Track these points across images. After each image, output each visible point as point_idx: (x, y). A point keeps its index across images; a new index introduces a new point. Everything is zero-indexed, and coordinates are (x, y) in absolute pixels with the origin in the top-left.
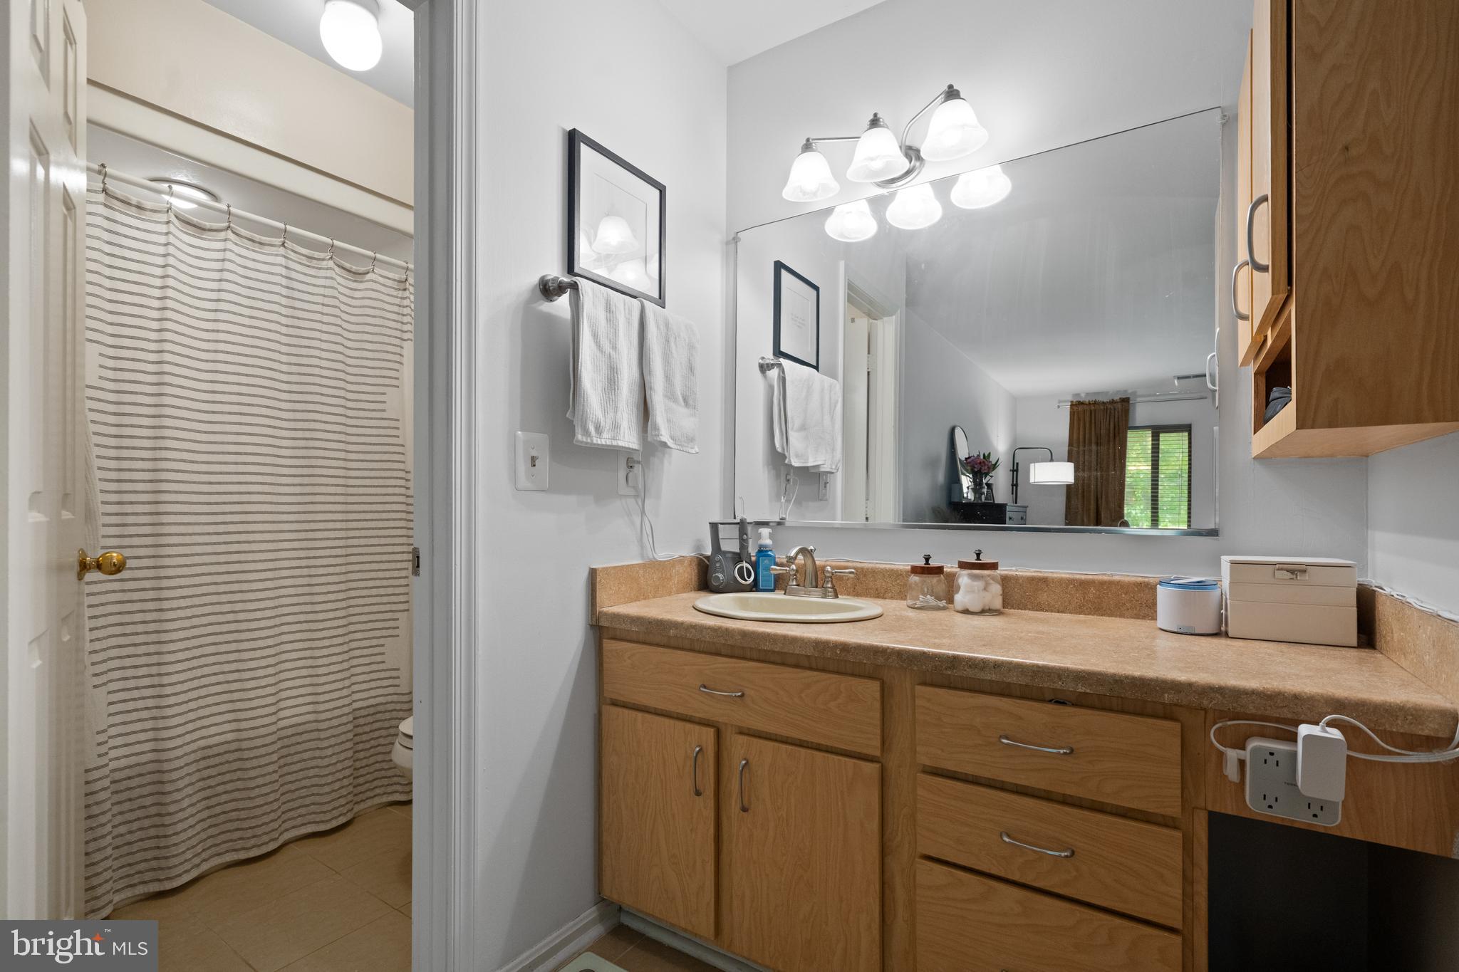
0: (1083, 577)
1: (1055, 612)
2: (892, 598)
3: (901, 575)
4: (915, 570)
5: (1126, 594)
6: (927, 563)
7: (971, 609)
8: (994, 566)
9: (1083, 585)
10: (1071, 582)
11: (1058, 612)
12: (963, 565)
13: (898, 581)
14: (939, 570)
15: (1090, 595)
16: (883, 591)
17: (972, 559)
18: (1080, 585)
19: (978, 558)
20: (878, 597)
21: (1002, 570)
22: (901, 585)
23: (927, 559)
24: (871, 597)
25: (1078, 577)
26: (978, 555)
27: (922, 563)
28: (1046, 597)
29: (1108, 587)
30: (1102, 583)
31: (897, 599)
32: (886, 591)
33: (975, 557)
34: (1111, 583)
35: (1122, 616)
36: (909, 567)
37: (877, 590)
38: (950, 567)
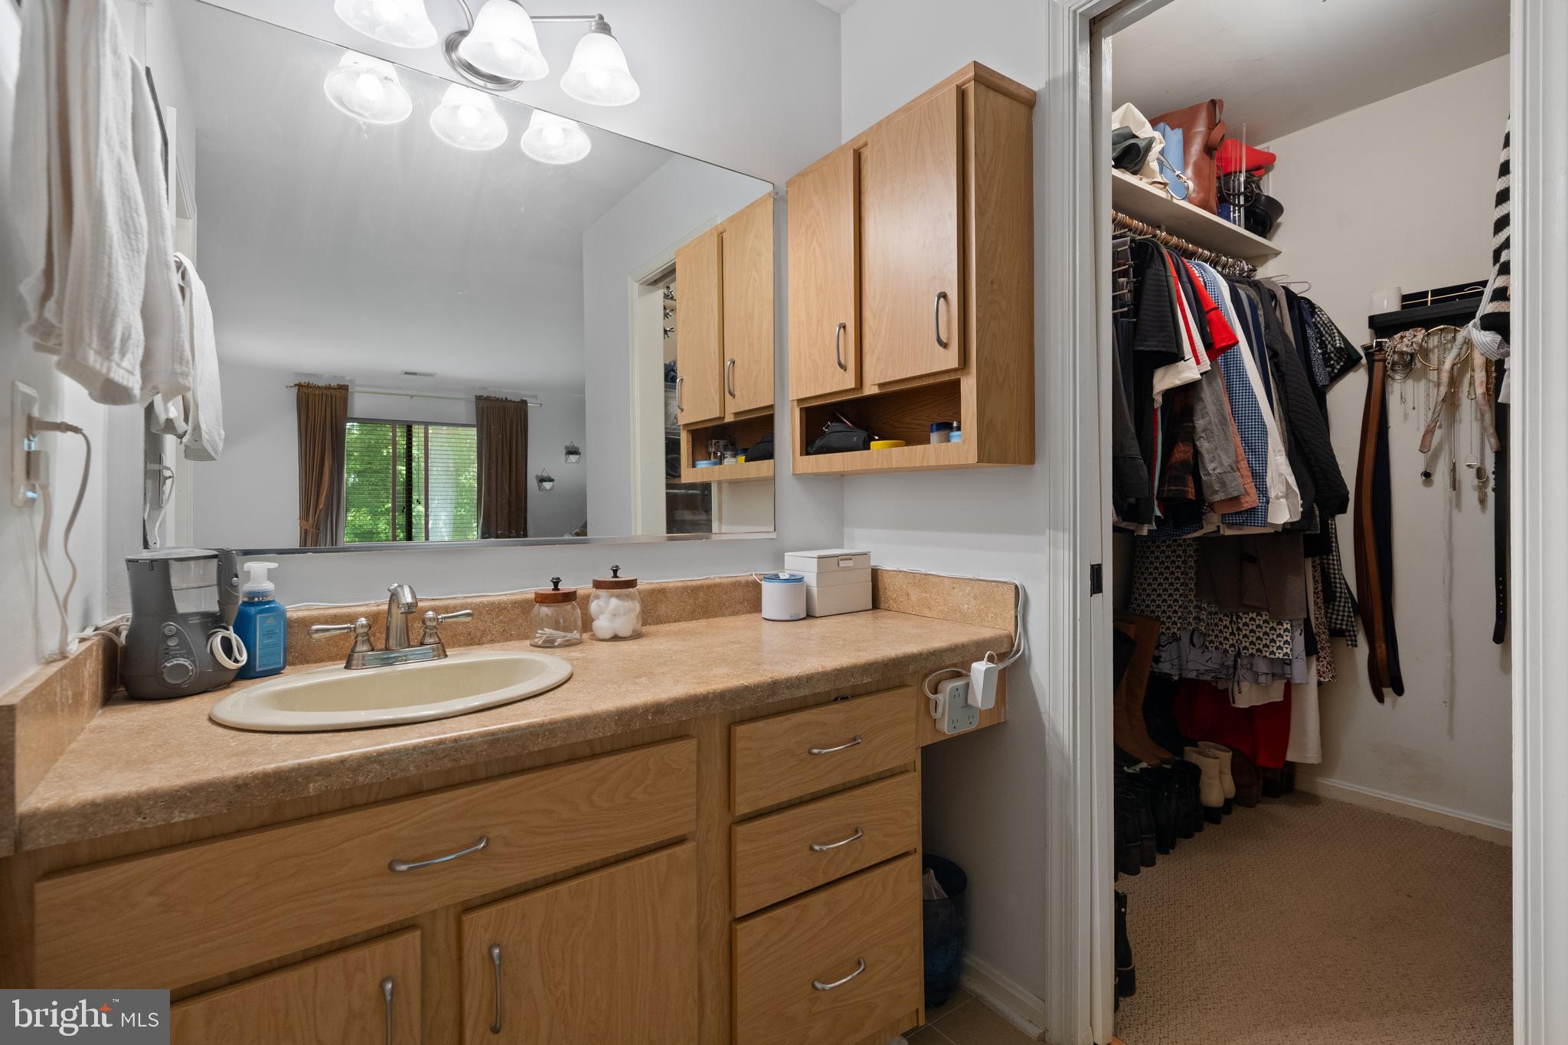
0: (694, 583)
1: (672, 622)
2: (492, 641)
3: (505, 608)
4: (542, 599)
5: (725, 594)
6: (556, 588)
7: (621, 635)
8: (631, 584)
9: (694, 591)
10: (685, 589)
11: (675, 622)
12: (598, 585)
13: (501, 618)
14: (569, 597)
15: (700, 600)
16: (479, 634)
17: (608, 577)
18: (692, 591)
19: (615, 576)
20: (471, 644)
21: (643, 585)
22: (505, 622)
23: (556, 583)
24: (460, 646)
25: (690, 583)
26: (615, 572)
27: (548, 588)
28: (664, 608)
29: (713, 590)
30: (709, 587)
31: (499, 642)
32: (484, 633)
33: (612, 574)
34: (715, 585)
35: (723, 615)
36: (533, 596)
37: (469, 634)
38: (584, 588)
